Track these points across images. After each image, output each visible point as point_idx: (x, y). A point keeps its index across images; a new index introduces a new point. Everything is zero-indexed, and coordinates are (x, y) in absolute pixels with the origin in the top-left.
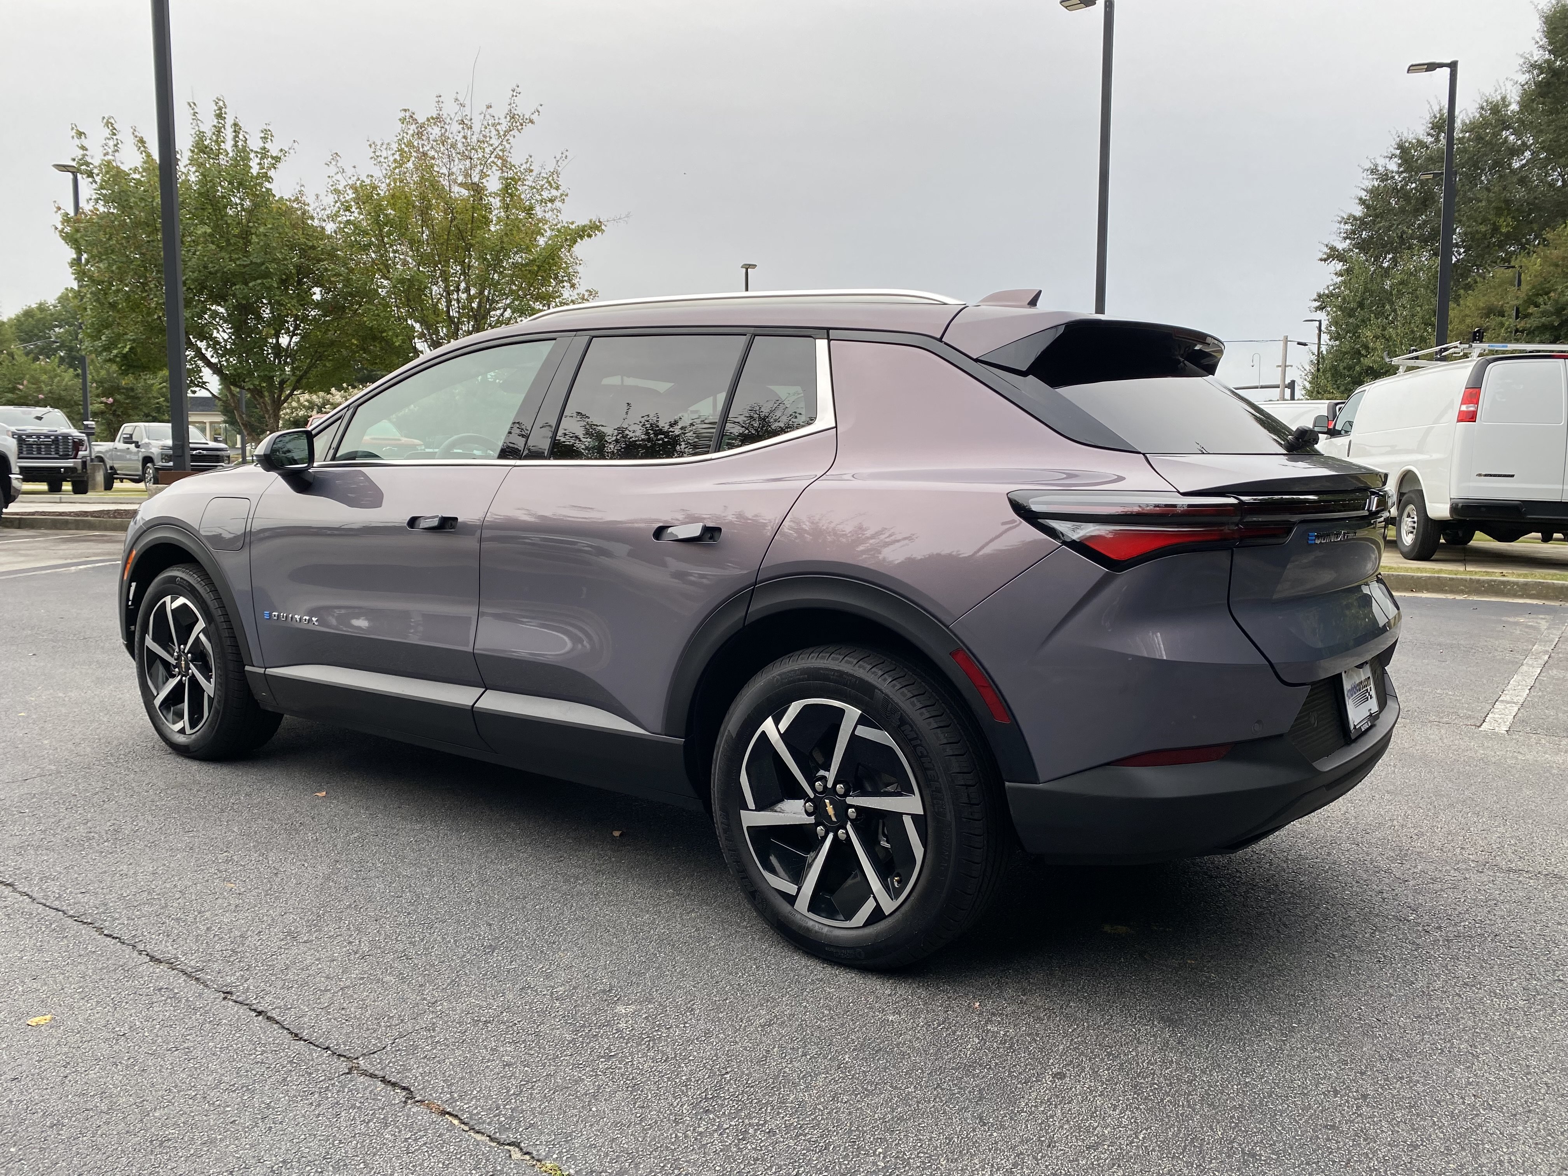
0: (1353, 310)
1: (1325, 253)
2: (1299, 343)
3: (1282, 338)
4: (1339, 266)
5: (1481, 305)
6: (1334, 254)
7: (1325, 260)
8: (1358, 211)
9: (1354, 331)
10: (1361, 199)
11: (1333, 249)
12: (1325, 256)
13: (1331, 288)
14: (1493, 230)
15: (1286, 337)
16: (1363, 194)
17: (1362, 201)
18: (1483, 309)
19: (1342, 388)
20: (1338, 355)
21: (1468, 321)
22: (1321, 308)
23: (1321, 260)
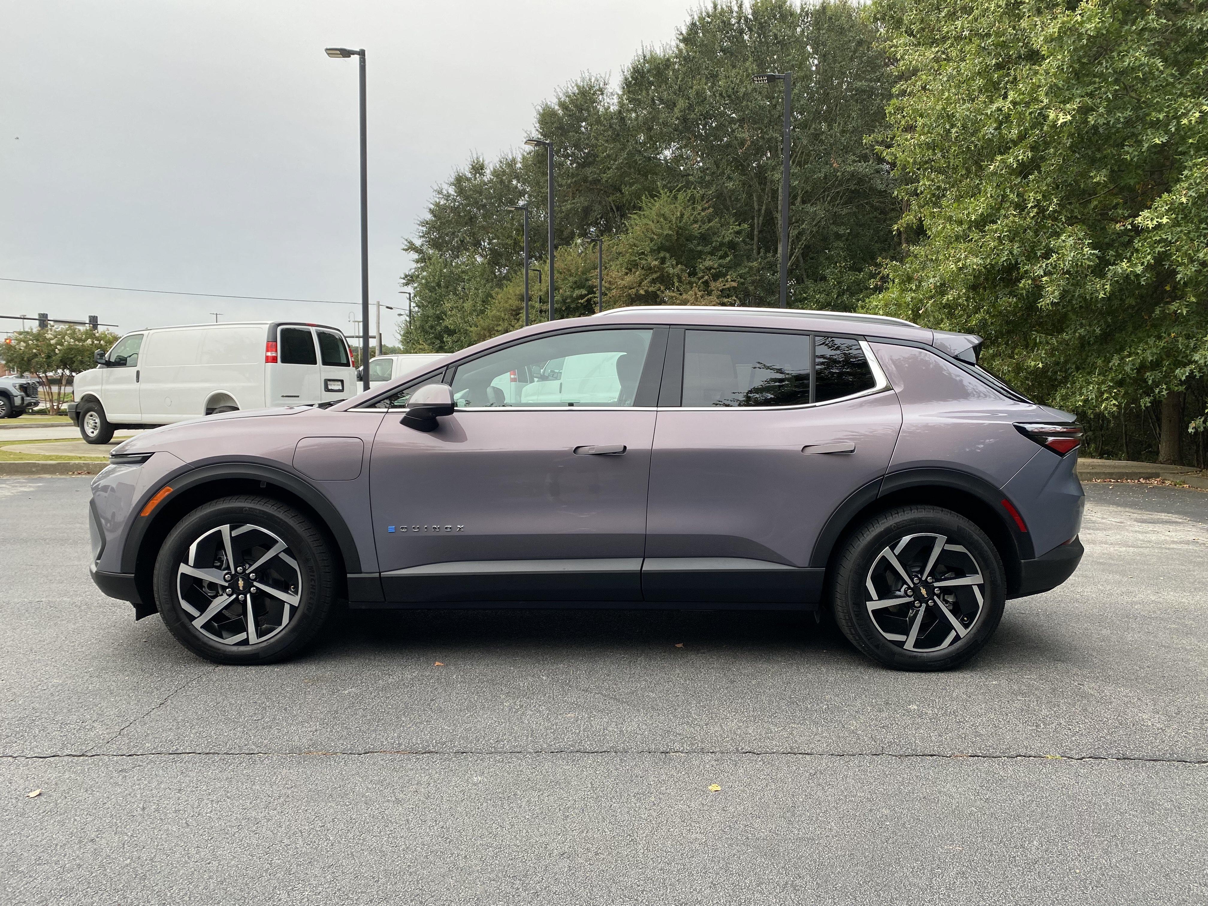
0: (434, 288)
1: (406, 245)
2: (388, 307)
3: (375, 303)
4: (416, 256)
5: (518, 293)
6: (411, 247)
7: (406, 250)
8: (429, 217)
9: (436, 302)
10: (430, 210)
11: (411, 243)
12: (406, 247)
13: (413, 270)
14: (514, 243)
15: (379, 302)
16: (432, 207)
17: (432, 211)
18: (519, 295)
19: (429, 341)
20: (425, 318)
21: (510, 301)
22: (407, 284)
23: (404, 250)
